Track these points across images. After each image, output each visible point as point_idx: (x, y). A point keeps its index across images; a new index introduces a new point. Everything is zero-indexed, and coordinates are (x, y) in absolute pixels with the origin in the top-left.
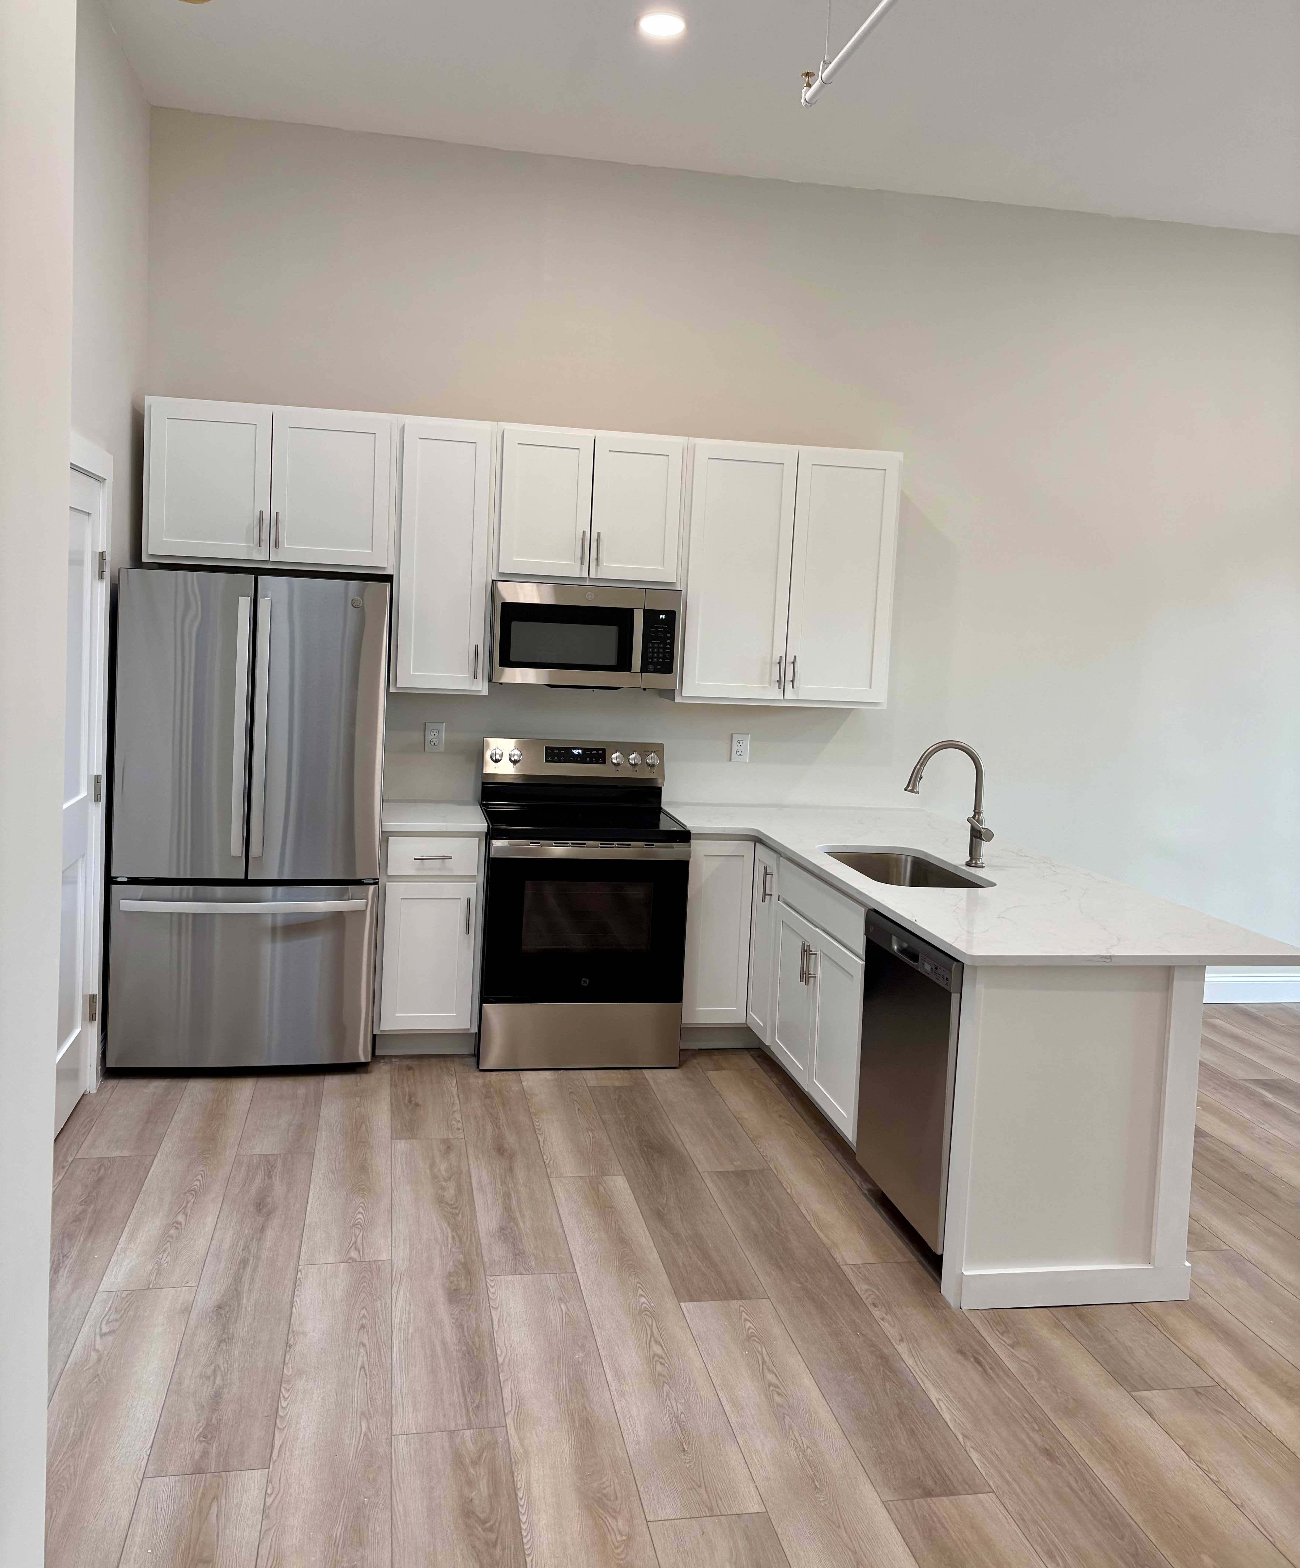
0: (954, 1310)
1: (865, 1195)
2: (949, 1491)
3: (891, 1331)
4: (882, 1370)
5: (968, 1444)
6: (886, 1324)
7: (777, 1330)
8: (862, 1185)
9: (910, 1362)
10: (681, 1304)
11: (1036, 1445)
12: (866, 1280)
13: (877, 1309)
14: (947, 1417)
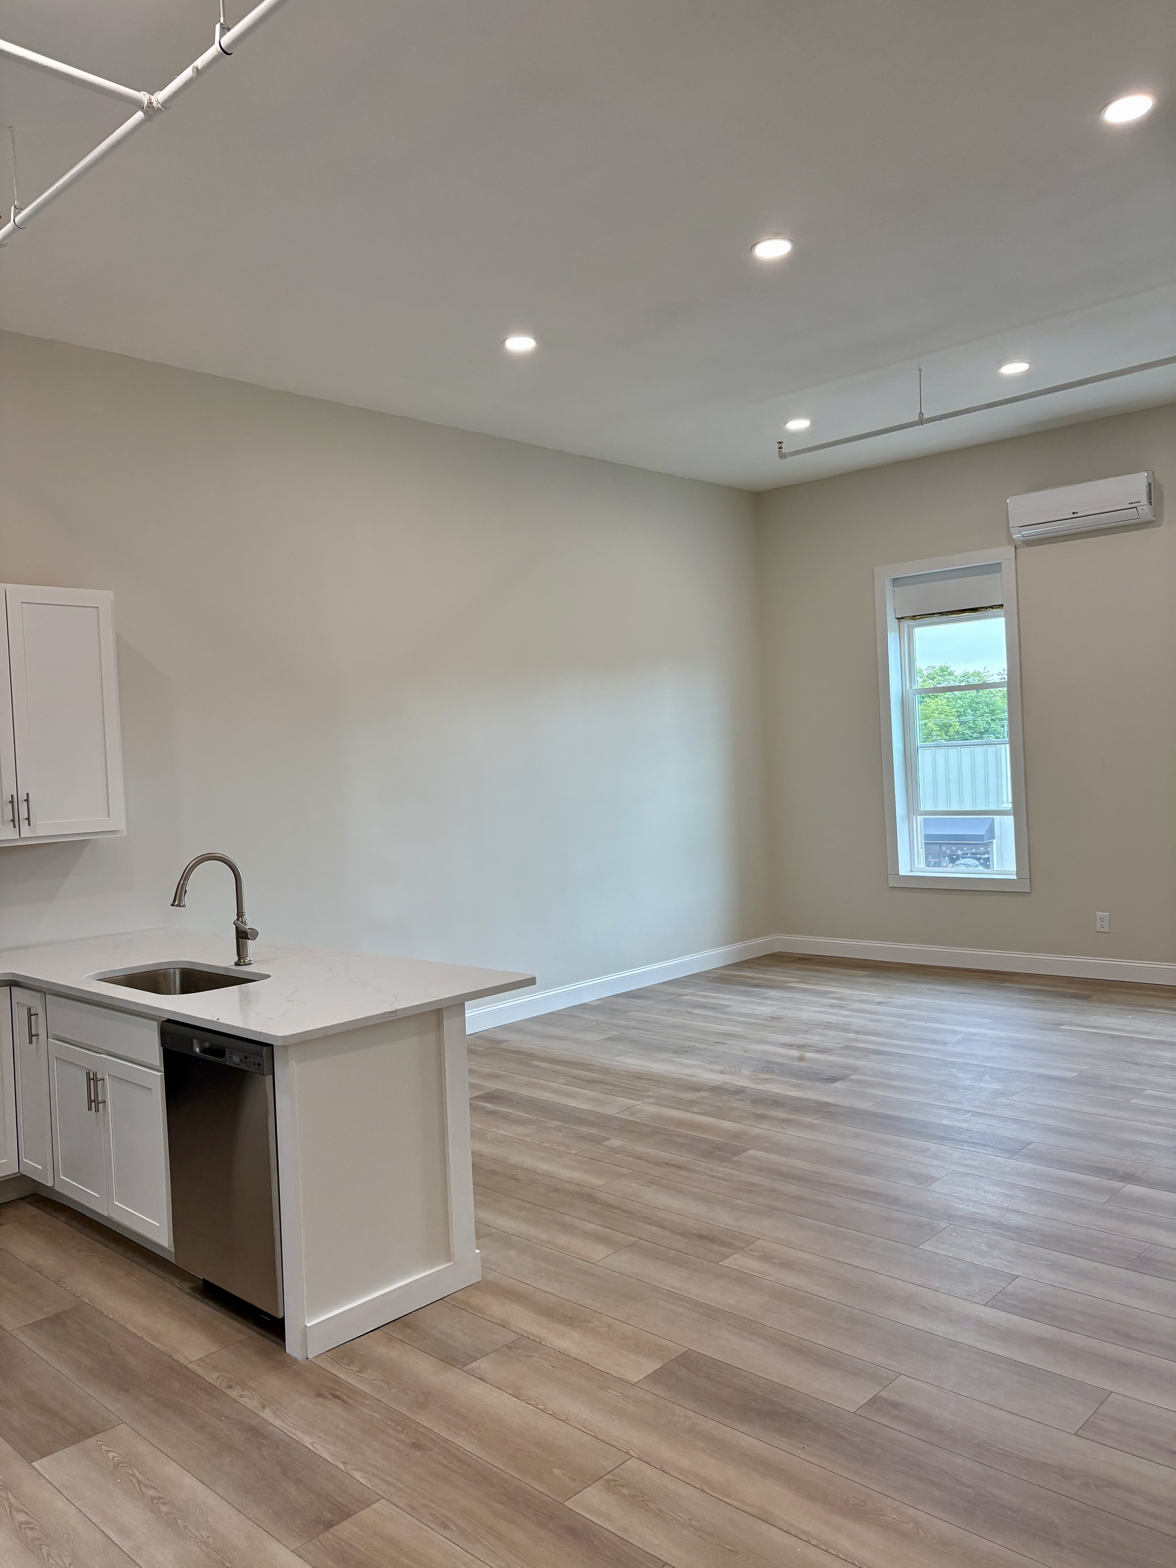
0: (302, 1362)
1: (188, 1294)
2: (347, 1515)
3: (251, 1403)
4: (254, 1439)
5: (349, 1468)
6: (246, 1399)
7: (142, 1448)
8: (183, 1287)
9: (277, 1423)
10: (32, 1464)
11: (404, 1442)
12: (215, 1368)
13: (232, 1390)
14: (325, 1455)
